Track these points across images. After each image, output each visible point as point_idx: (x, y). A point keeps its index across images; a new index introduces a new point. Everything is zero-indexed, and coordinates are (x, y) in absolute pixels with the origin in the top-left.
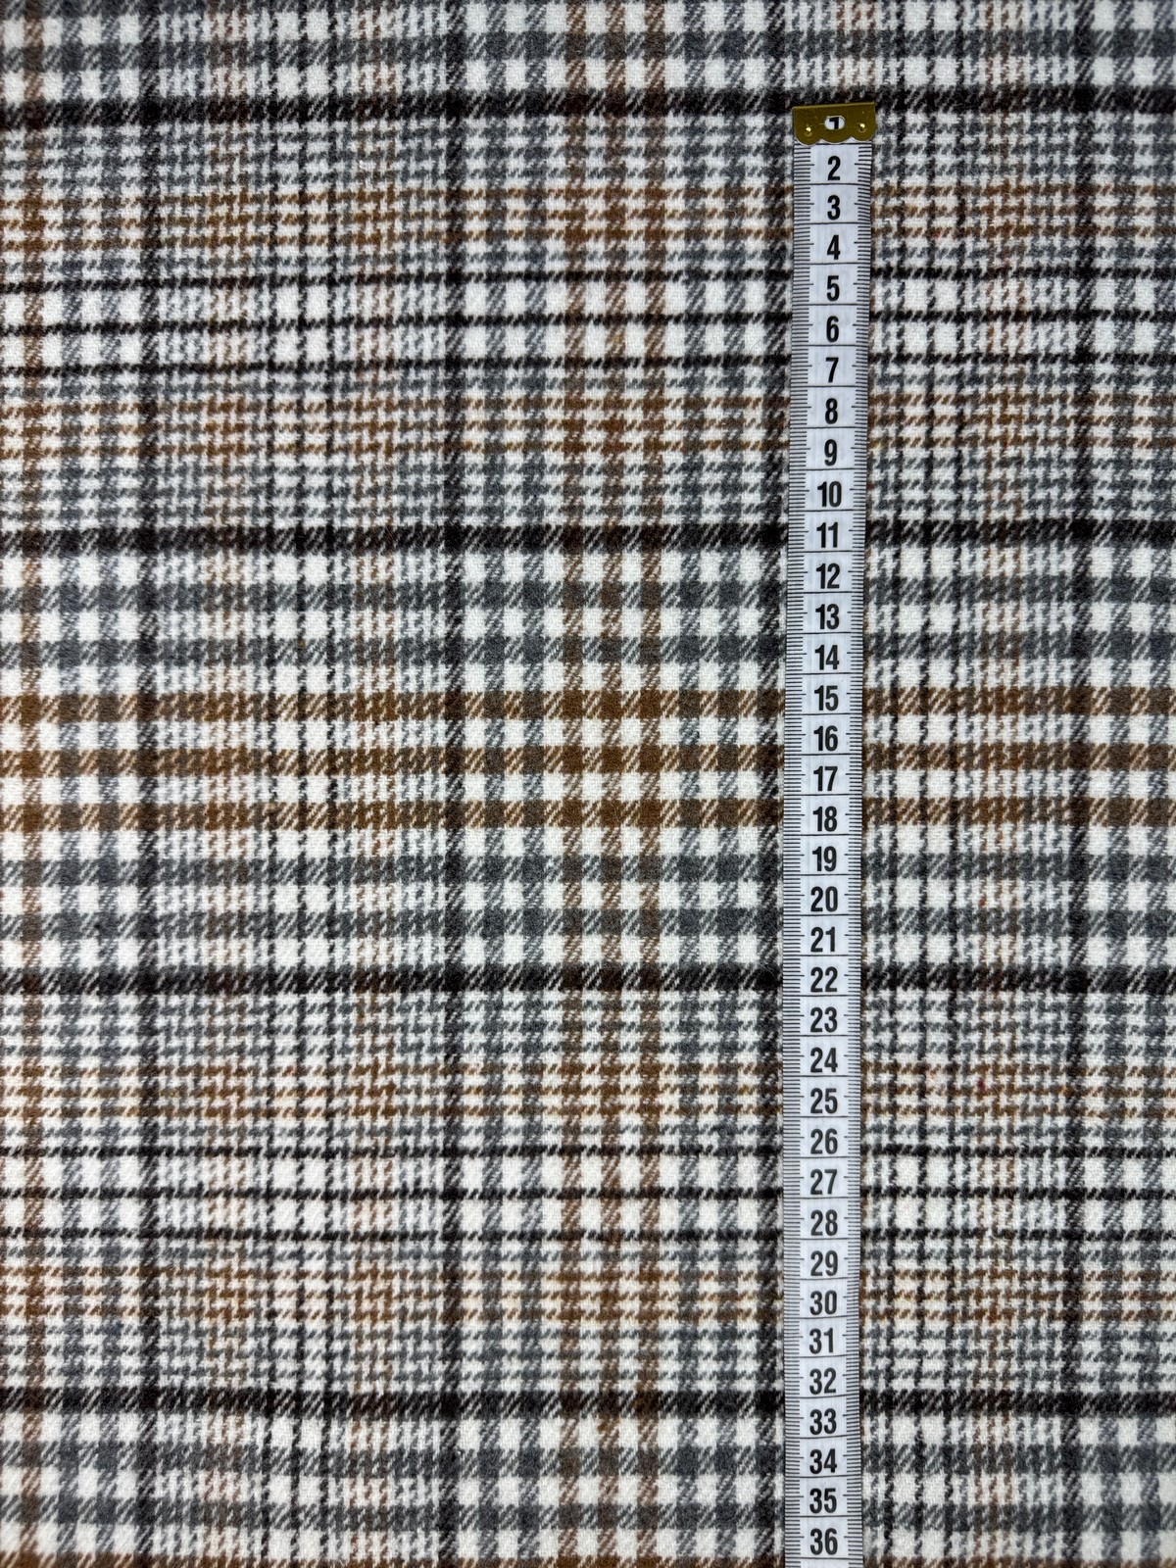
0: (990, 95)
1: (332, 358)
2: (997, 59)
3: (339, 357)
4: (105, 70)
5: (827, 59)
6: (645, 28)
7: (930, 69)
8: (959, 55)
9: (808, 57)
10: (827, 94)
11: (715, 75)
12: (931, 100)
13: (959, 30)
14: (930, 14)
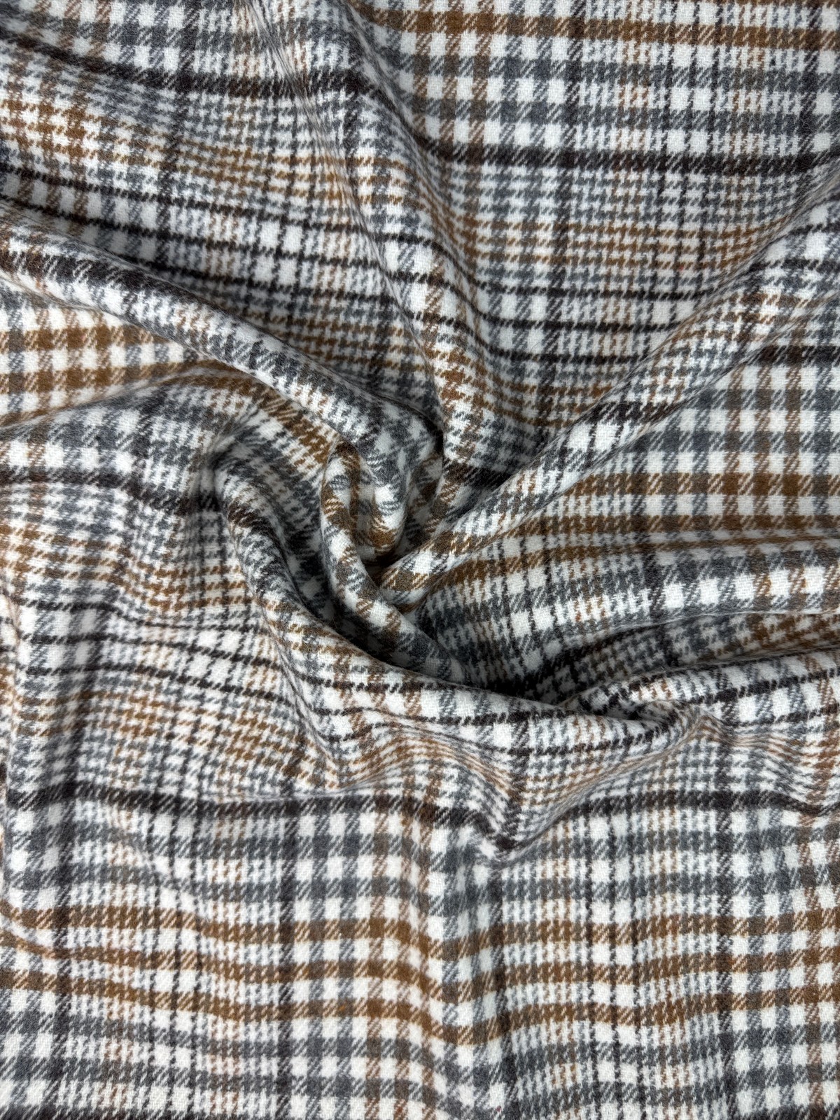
0: (731, 161)
1: (297, 284)
2: (739, 134)
3: (303, 284)
4: (154, 47)
5: (609, 128)
6: (471, 96)
7: (687, 140)
8: (710, 130)
9: (595, 126)
10: (606, 155)
11: (523, 135)
12: (686, 163)
13: (712, 111)
14: (691, 98)
